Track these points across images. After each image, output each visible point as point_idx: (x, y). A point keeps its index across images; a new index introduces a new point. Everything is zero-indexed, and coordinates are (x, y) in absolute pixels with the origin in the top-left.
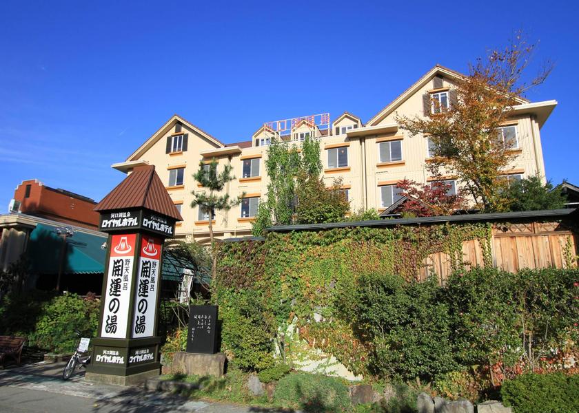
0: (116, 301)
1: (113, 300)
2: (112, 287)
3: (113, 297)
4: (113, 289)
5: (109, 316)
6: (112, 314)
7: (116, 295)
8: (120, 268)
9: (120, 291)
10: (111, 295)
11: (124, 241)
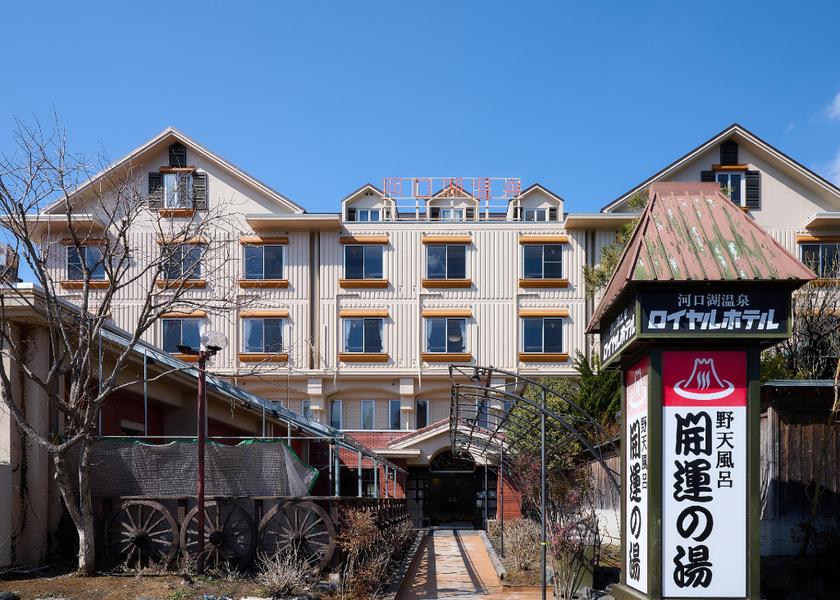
0: (699, 513)
1: (691, 511)
2: (681, 481)
3: (688, 503)
4: (684, 486)
5: (680, 549)
6: (689, 543)
7: (696, 498)
8: (703, 434)
9: (709, 490)
10: (680, 499)
11: (704, 368)
